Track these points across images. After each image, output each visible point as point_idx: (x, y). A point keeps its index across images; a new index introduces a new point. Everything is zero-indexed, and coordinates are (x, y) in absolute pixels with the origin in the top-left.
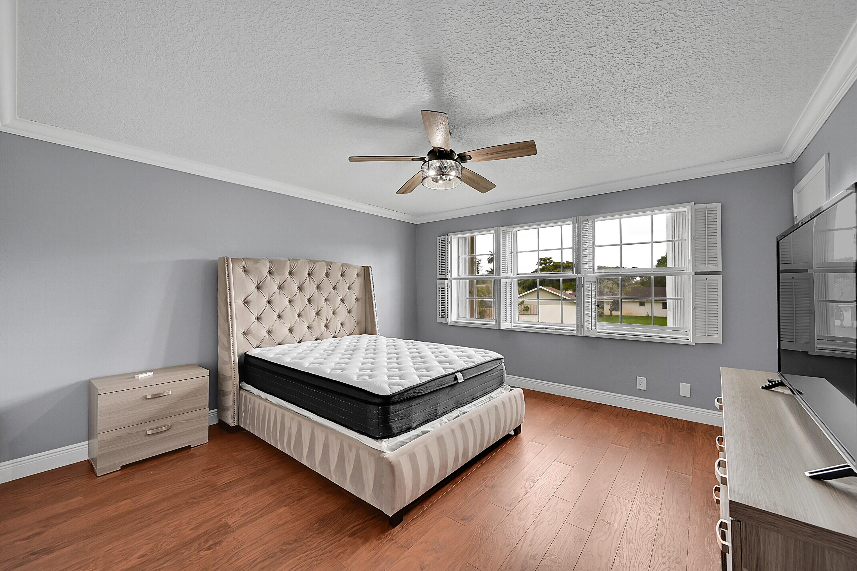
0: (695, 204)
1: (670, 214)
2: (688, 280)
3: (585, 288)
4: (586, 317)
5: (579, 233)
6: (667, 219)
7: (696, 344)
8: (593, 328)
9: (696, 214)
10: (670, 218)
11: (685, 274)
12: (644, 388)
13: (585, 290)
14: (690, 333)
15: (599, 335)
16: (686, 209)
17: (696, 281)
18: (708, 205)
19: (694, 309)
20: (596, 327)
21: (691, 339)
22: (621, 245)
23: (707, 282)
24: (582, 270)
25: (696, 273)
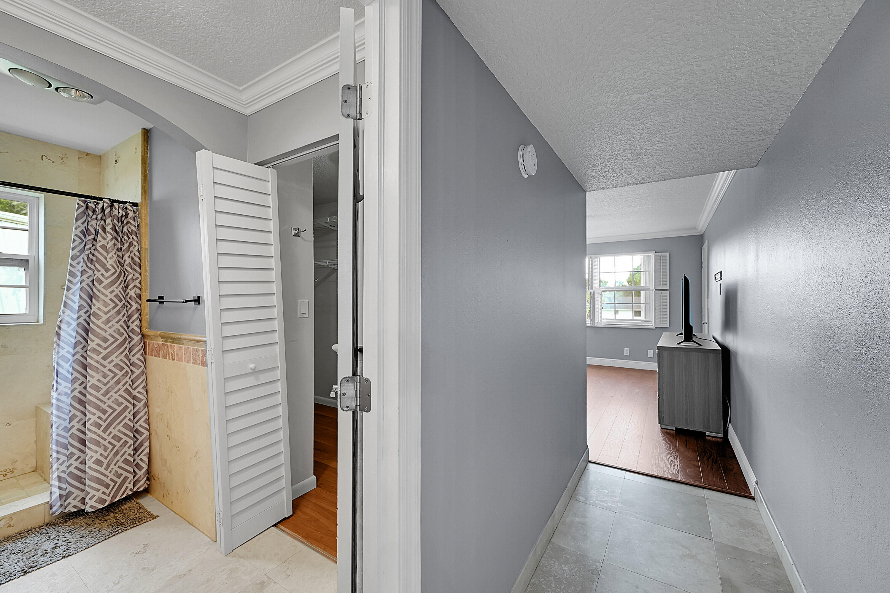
0: (656, 252)
1: (642, 256)
2: (652, 294)
3: (596, 298)
4: (596, 315)
5: (592, 266)
6: (641, 258)
7: (657, 329)
8: (600, 321)
9: (656, 257)
10: (643, 259)
11: (650, 290)
12: (628, 355)
13: (596, 299)
14: (653, 322)
15: (602, 326)
16: (652, 254)
17: (656, 294)
18: (663, 254)
19: (655, 309)
20: (601, 320)
21: (653, 326)
22: (615, 272)
23: (662, 294)
24: (594, 287)
25: (656, 290)
